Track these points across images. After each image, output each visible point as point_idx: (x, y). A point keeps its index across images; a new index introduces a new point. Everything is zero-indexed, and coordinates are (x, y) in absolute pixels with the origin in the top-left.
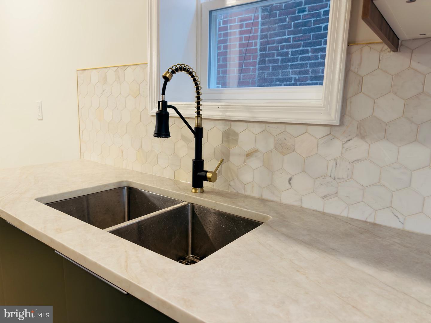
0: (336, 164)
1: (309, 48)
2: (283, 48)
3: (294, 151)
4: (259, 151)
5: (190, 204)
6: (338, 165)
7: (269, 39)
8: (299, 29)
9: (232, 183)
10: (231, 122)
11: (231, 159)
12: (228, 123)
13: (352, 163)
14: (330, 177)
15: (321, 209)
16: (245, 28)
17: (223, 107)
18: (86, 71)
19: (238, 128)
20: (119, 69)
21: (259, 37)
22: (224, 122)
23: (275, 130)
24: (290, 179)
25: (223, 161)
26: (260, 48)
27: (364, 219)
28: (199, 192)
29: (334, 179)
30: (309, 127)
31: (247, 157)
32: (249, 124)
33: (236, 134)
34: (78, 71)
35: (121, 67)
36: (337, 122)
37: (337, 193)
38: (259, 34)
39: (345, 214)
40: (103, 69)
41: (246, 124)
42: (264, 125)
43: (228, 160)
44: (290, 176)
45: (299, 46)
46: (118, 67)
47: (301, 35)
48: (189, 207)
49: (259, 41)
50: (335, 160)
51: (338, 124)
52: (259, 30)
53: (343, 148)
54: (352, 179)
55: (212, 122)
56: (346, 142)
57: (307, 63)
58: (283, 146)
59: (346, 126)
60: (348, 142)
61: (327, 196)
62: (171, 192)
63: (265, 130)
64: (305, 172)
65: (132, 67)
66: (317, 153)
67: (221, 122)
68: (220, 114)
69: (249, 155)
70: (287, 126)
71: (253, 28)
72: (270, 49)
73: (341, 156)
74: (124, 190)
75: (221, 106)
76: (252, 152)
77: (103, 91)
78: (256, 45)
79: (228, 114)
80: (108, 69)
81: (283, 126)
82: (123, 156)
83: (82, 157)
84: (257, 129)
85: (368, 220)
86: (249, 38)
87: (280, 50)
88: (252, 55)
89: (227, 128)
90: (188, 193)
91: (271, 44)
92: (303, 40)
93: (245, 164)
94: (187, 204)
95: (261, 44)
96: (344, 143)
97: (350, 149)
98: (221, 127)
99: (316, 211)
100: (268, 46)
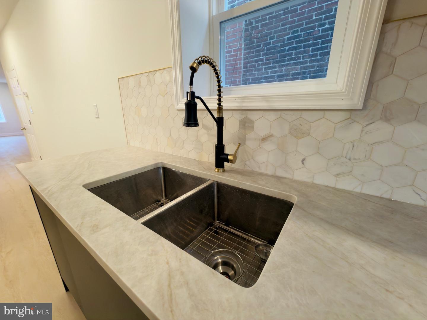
0: (353, 146)
1: (277, 65)
2: (258, 65)
3: (309, 135)
4: (273, 136)
5: (215, 182)
6: (355, 147)
7: (249, 60)
8: (270, 51)
9: (247, 163)
10: (248, 112)
11: (248, 143)
12: (244, 112)
13: (371, 145)
14: (346, 157)
15: (333, 186)
16: (233, 52)
17: (239, 98)
18: (125, 78)
19: (253, 116)
20: (150, 74)
21: (243, 59)
22: (240, 112)
23: (290, 116)
24: (304, 160)
25: (241, 145)
26: (243, 66)
27: (379, 195)
28: (221, 171)
29: (350, 160)
30: (327, 113)
31: (262, 141)
32: (264, 112)
33: (252, 122)
34: (119, 79)
35: (152, 72)
36: (360, 106)
37: (351, 172)
38: (242, 56)
39: (358, 190)
40: (137, 75)
41: (262, 112)
42: (279, 113)
43: (245, 144)
44: (303, 157)
45: (270, 63)
46: (149, 72)
47: (271, 55)
48: (214, 184)
49: (242, 62)
50: (352, 142)
51: (361, 108)
52: (243, 54)
53: (362, 131)
54: (370, 160)
55: (230, 113)
56: (367, 126)
57: (275, 75)
58: (298, 131)
59: (369, 110)
60: (369, 125)
61: (340, 174)
62: (198, 172)
63: (280, 117)
64: (319, 153)
65: (160, 71)
66: (333, 137)
67: (238, 112)
68: (237, 104)
69: (264, 139)
70: (303, 113)
71: (239, 53)
72: (250, 67)
73: (360, 138)
74: (160, 169)
75: (237, 98)
76: (267, 136)
77: (139, 93)
78: (240, 64)
79: (244, 104)
80: (141, 75)
81: (299, 113)
82: (157, 142)
83: (129, 144)
84: (272, 116)
85: (384, 196)
86: (236, 60)
87: (257, 67)
88: (238, 71)
89: (244, 116)
90: (212, 172)
91: (251, 63)
92: (272, 59)
93: (260, 147)
94: (213, 182)
95: (244, 63)
96: (364, 126)
97: (371, 132)
98: (238, 116)
99: (327, 186)
100: (248, 65)
